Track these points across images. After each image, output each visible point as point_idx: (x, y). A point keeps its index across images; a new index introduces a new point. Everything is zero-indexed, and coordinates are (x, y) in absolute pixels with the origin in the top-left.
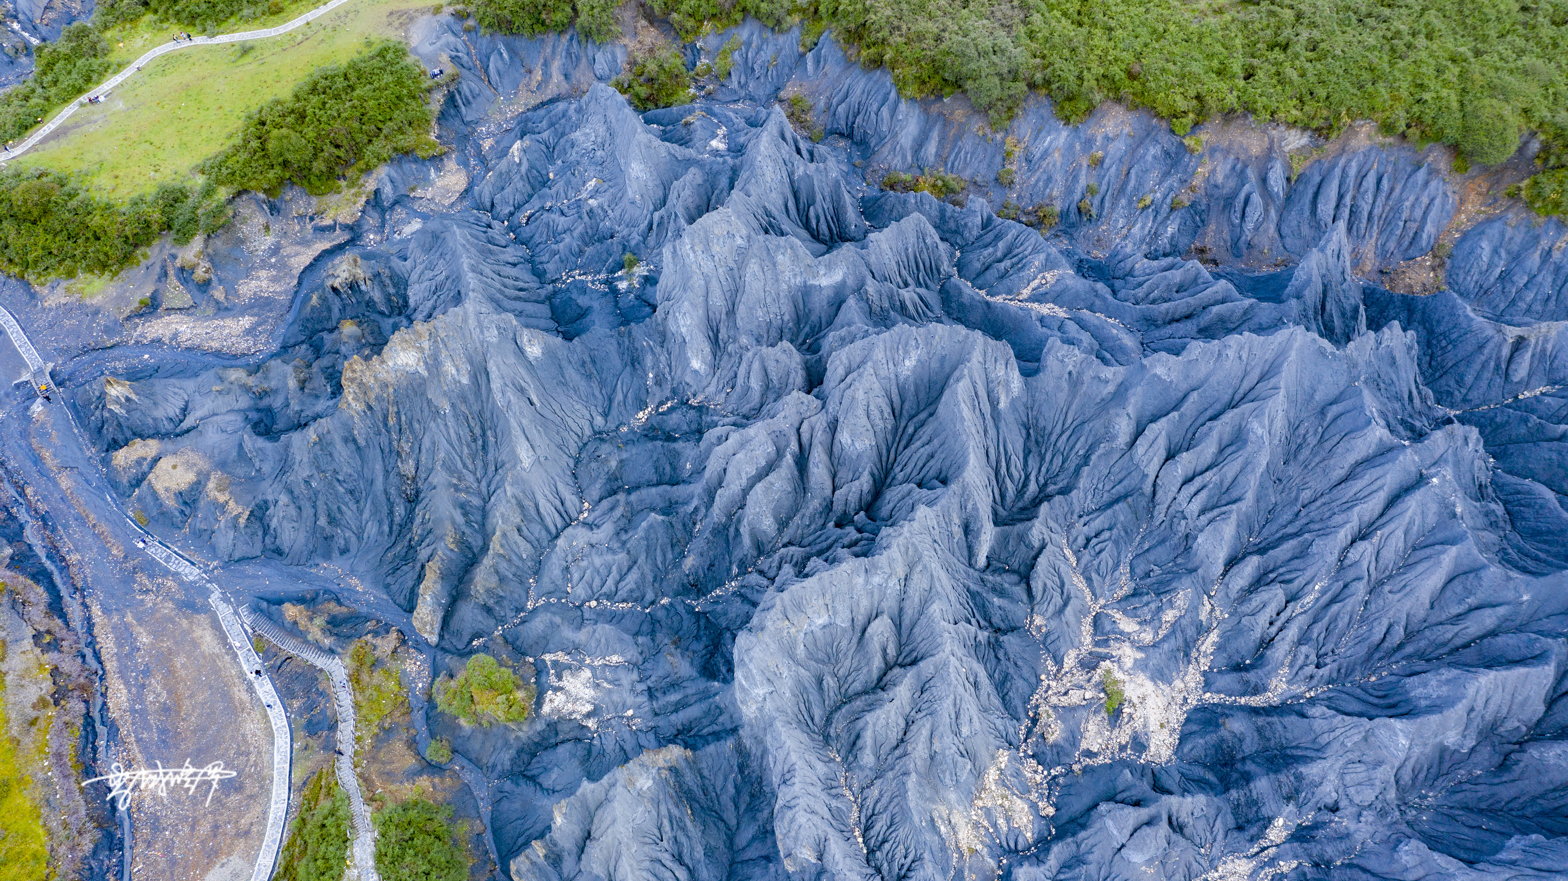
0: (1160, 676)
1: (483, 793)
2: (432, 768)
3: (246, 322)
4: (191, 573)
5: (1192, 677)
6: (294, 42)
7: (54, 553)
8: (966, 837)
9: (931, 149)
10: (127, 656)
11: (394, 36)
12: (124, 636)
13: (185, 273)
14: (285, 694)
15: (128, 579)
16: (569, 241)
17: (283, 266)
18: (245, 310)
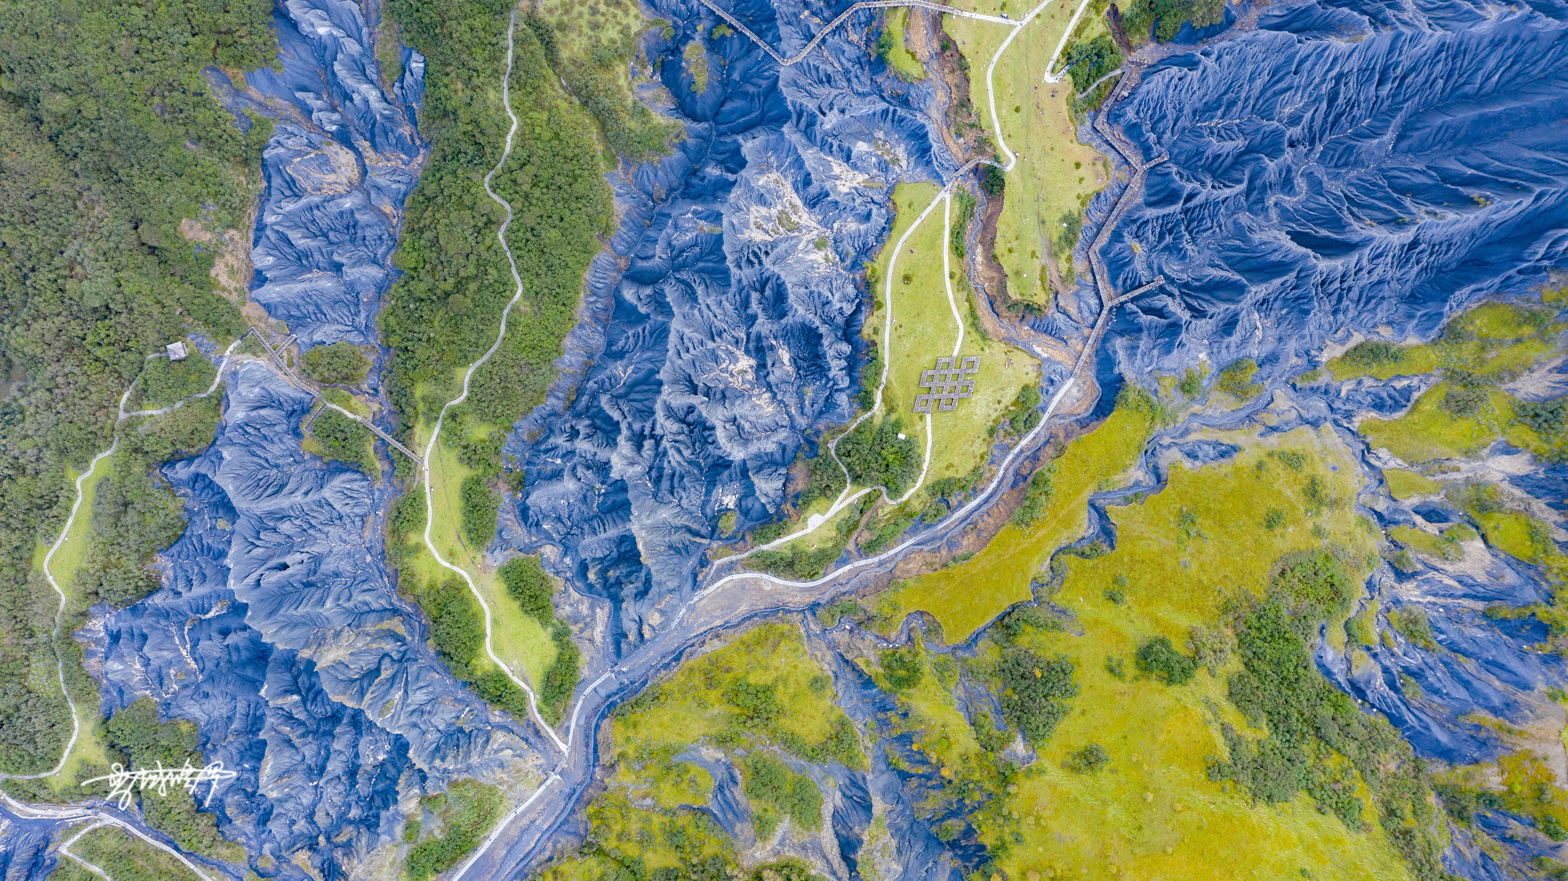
0: (737, 360)
1: (750, 524)
2: (743, 538)
3: (598, 610)
4: (684, 610)
5: (738, 353)
6: (493, 605)
7: (673, 652)
8: (770, 409)
9: (561, 395)
10: (706, 623)
11: (494, 571)
12: (701, 625)
13: (582, 631)
14: (721, 578)
15: (684, 628)
16: (584, 508)
17: (578, 602)
18: (594, 612)
